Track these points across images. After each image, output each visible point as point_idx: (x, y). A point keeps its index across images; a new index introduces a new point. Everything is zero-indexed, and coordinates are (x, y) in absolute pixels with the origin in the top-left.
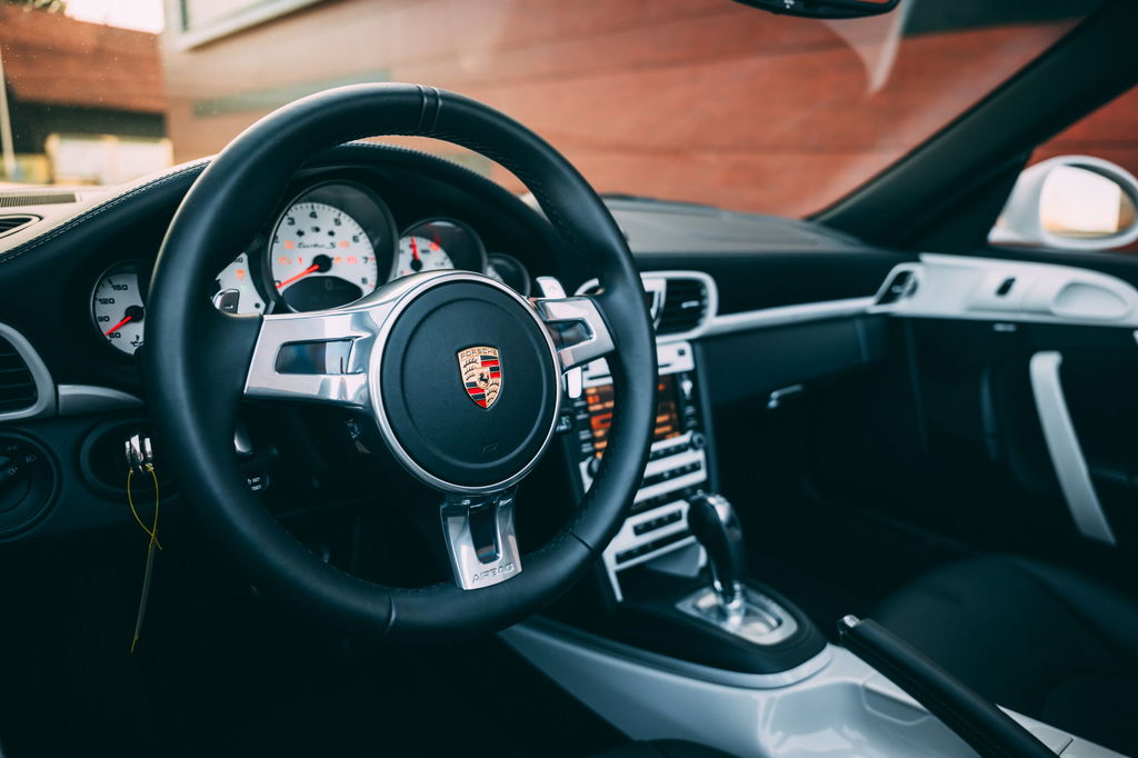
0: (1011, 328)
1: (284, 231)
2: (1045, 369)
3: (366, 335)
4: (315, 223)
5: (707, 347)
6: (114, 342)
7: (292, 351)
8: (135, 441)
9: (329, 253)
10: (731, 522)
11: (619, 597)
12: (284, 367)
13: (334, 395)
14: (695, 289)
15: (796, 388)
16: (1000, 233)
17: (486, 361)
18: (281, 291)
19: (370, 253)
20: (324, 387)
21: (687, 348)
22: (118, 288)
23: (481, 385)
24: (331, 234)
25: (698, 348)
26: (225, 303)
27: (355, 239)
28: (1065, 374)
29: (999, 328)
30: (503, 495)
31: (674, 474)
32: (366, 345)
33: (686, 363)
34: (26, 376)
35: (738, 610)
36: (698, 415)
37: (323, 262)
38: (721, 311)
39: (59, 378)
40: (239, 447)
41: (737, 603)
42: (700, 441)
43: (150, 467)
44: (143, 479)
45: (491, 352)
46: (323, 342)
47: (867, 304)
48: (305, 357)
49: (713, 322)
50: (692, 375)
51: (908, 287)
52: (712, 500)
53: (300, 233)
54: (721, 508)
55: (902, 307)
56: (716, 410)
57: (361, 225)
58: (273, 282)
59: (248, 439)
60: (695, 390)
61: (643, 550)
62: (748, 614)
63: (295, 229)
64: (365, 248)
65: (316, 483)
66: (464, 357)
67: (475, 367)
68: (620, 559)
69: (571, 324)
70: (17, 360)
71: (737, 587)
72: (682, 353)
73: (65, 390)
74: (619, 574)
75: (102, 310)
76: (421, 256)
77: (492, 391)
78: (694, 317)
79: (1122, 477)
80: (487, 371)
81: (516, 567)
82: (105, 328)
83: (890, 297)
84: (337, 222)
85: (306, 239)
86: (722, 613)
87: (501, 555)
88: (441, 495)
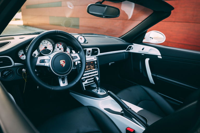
0: (144, 55)
1: (41, 44)
2: (147, 60)
3: (50, 59)
4: (45, 42)
5: (99, 57)
6: (21, 58)
7: (42, 61)
8: (23, 69)
9: (47, 46)
10: (99, 80)
11: (85, 89)
12: (40, 62)
13: (46, 65)
14: (97, 50)
15: (114, 62)
16: (144, 41)
17: (63, 62)
18: (40, 51)
19: (52, 46)
20: (45, 64)
21: (96, 57)
22: (21, 52)
23: (63, 64)
24: (47, 44)
25: (97, 57)
26: (34, 55)
27: (50, 44)
28: (149, 61)
29: (142, 54)
30: (66, 76)
31: (93, 74)
32: (49, 60)
33: (96, 59)
34: (11, 62)
35: (99, 91)
36: (97, 66)
37: (46, 47)
38: (100, 53)
39: (15, 62)
40: (36, 71)
41: (99, 90)
42: (97, 70)
43: (25, 72)
44: (24, 74)
45: (64, 60)
46: (45, 60)
47: (125, 51)
48: (43, 61)
49: (99, 54)
50: (96, 61)
51: (132, 48)
52: (96, 77)
53: (43, 44)
54: (97, 79)
55: (131, 51)
56: (100, 66)
57: (51, 42)
58: (39, 50)
59: (37, 70)
60: (97, 63)
61: (88, 84)
62: (101, 91)
63: (42, 43)
64: (51, 45)
65: (45, 75)
66: (61, 61)
67: (62, 62)
68: (85, 85)
69: (75, 57)
70: (10, 60)
71: (99, 88)
72: (95, 58)
73: (15, 64)
74: (85, 86)
75: (19, 54)
76: (59, 46)
77: (64, 65)
78: (97, 53)
79: (155, 75)
80: (63, 63)
81: (67, 84)
82: (20, 56)
83: (128, 50)
84: (48, 42)
85: (44, 45)
86: (98, 92)
87: (65, 83)
88: (58, 76)
